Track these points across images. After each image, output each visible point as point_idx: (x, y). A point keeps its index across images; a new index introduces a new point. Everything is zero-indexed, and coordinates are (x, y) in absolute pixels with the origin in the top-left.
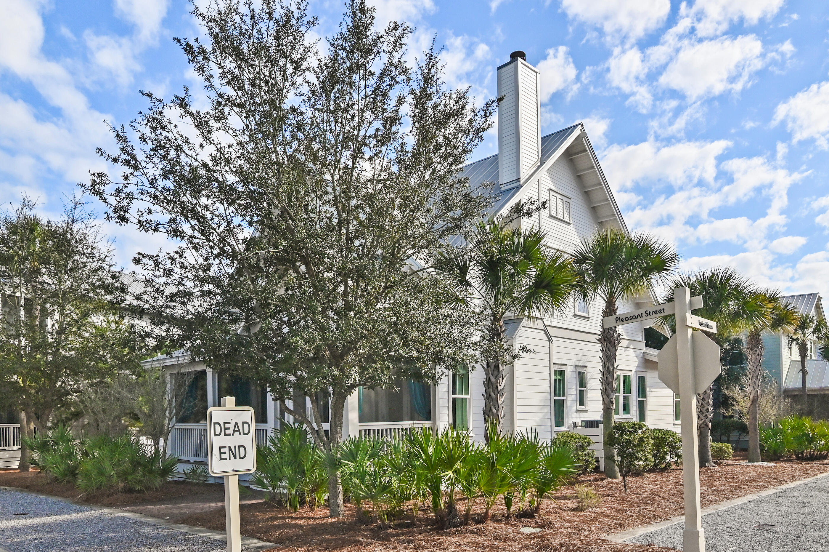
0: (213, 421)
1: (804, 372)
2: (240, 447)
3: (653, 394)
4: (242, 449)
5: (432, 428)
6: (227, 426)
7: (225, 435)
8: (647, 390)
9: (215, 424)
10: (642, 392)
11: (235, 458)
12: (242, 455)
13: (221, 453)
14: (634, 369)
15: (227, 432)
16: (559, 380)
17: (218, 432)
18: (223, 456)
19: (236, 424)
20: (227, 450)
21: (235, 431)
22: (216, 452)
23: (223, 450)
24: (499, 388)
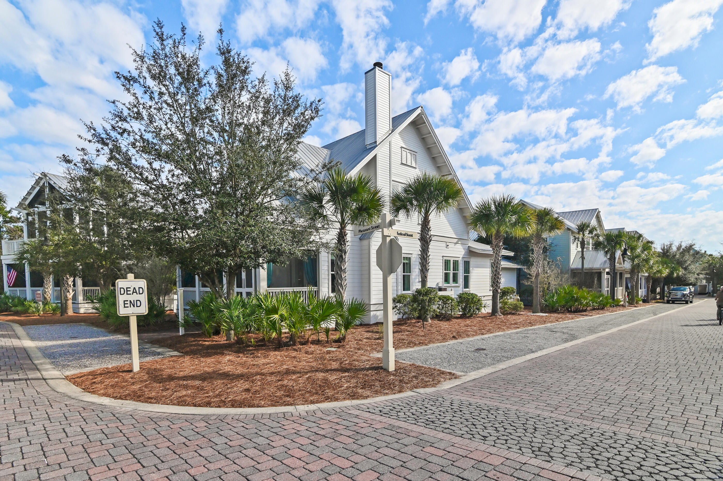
0: (119, 287)
1: (583, 258)
2: (137, 301)
3: (474, 271)
4: (138, 302)
5: (317, 293)
6: (128, 289)
7: (127, 294)
8: (471, 269)
9: (120, 288)
10: (467, 270)
11: (134, 306)
12: (138, 305)
13: (125, 304)
14: (461, 256)
15: (128, 292)
16: (407, 263)
17: (122, 292)
18: (126, 305)
19: (134, 288)
20: (129, 302)
21: (133, 292)
22: (121, 303)
23: (126, 302)
24: (343, 268)
